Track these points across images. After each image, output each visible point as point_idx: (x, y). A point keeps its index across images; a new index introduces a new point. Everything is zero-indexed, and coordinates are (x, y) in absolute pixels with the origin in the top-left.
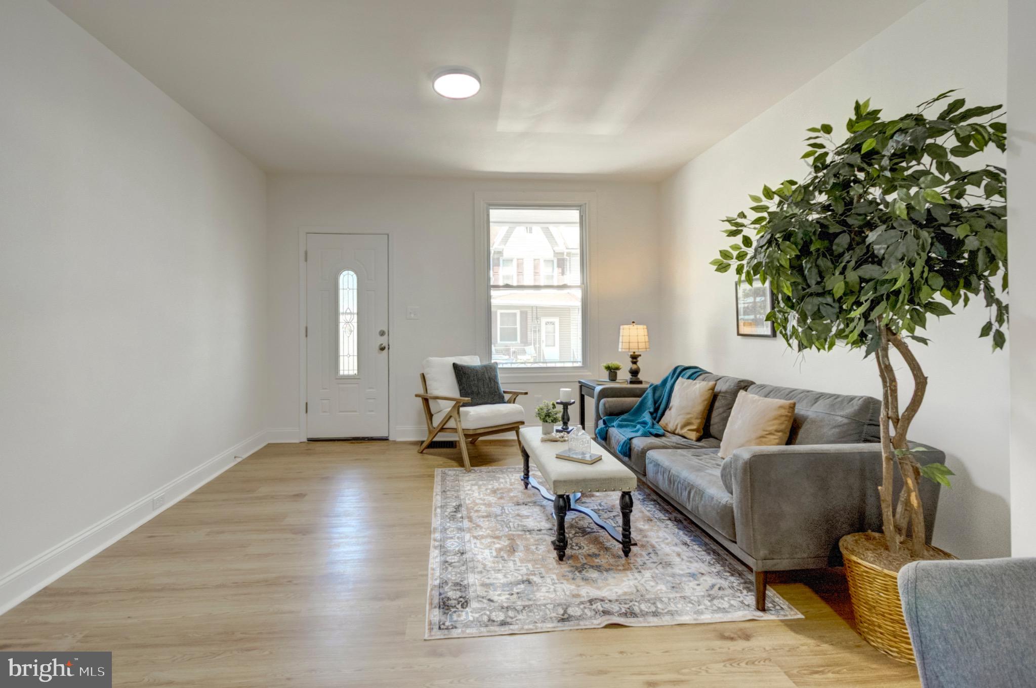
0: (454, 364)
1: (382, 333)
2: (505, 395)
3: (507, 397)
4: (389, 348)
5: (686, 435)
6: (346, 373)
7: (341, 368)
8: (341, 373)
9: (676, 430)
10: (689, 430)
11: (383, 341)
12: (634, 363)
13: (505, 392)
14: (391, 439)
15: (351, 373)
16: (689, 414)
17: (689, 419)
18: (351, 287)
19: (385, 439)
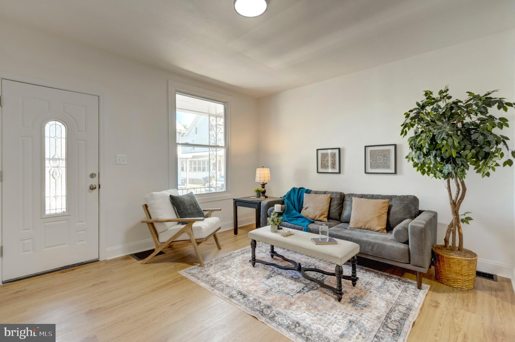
0: (171, 196)
1: (92, 176)
2: (204, 212)
3: (205, 213)
4: (99, 188)
5: (323, 220)
6: (53, 212)
7: (47, 208)
8: (47, 212)
9: (315, 218)
10: (324, 217)
11: (94, 181)
12: (263, 187)
13: (204, 211)
14: (101, 259)
15: (59, 211)
16: (322, 210)
17: (323, 212)
18: (58, 135)
19: (97, 261)
